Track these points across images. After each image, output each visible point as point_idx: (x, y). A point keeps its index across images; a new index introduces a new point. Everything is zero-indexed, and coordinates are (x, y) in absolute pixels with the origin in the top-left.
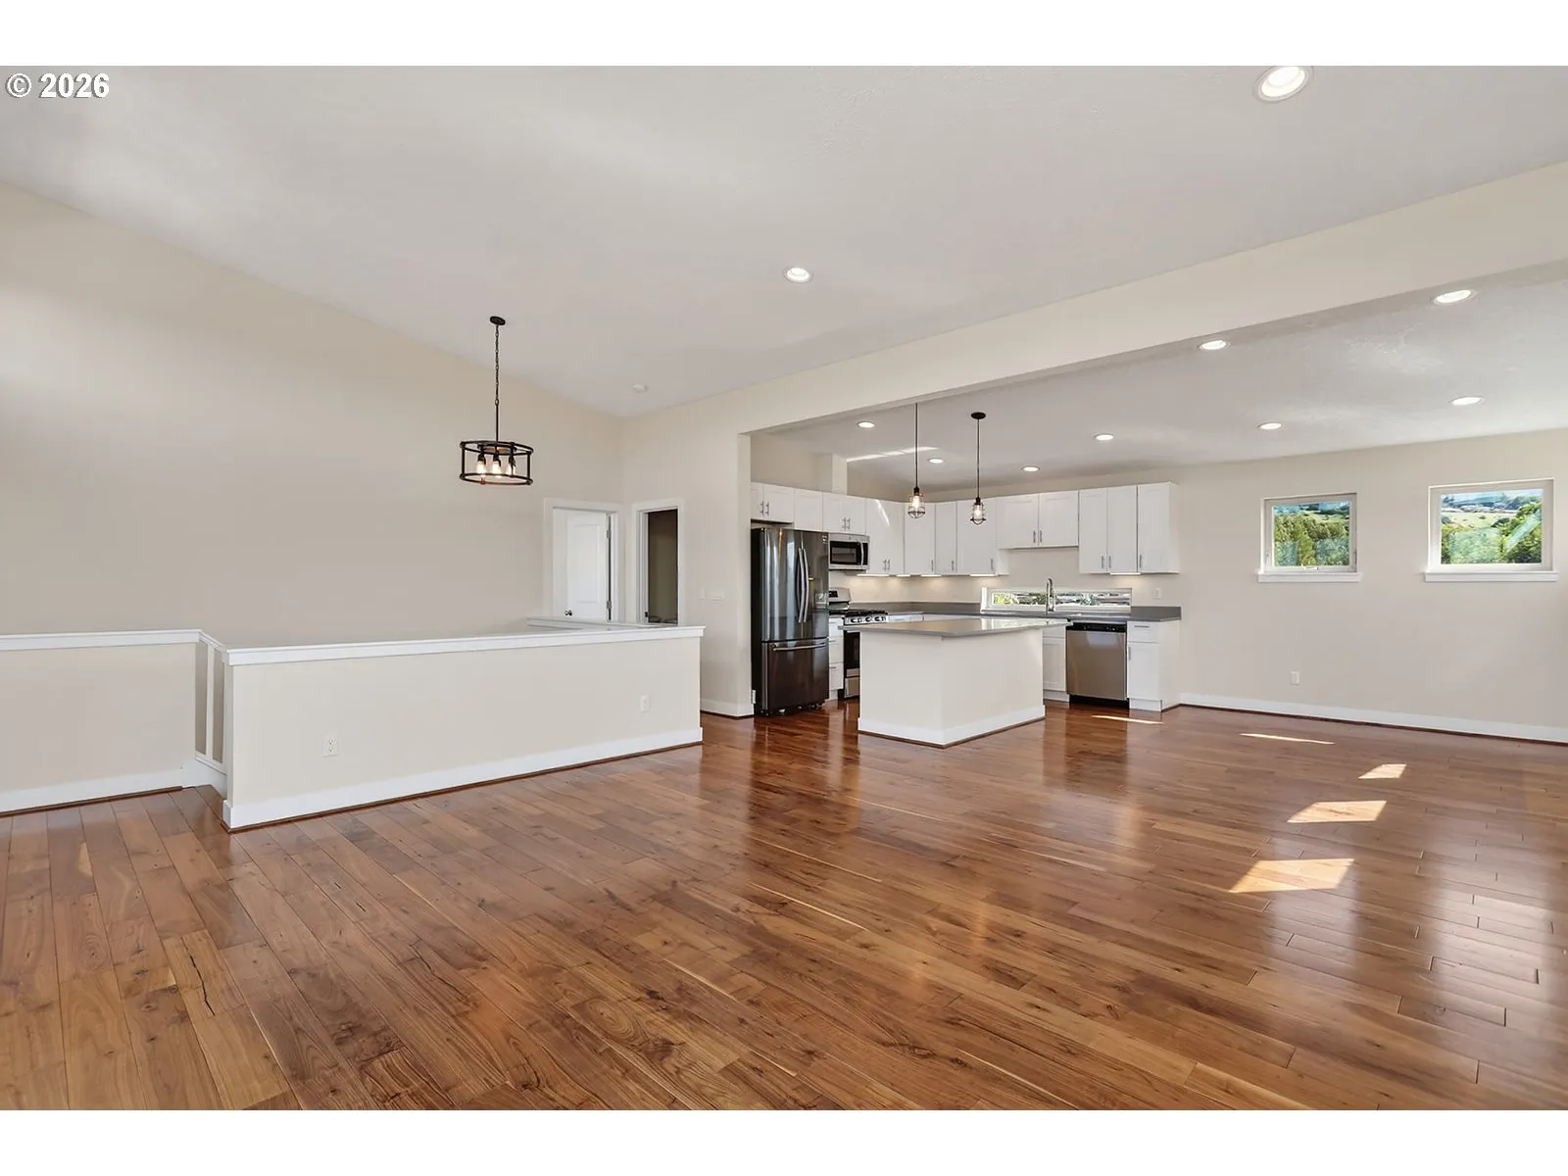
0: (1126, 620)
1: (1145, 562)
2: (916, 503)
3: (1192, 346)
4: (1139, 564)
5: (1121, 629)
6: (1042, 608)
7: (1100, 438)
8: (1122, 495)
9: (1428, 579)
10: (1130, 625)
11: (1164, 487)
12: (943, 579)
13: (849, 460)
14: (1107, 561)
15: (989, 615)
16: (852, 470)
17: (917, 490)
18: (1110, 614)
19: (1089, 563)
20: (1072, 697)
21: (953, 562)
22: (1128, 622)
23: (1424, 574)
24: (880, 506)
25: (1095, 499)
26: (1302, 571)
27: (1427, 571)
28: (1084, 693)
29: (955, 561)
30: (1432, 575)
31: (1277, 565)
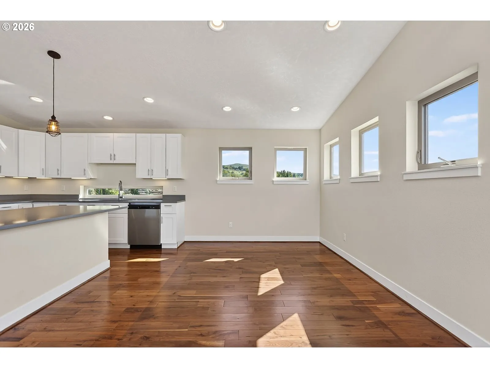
0: (160, 203)
1: (170, 173)
4: (167, 174)
5: (158, 207)
6: (116, 196)
7: (146, 99)
8: (158, 138)
9: (275, 183)
10: (162, 205)
11: (179, 135)
12: (52, 180)
14: (151, 172)
15: (85, 201)
19: (141, 173)
20: (131, 246)
21: (58, 170)
25: (144, 138)
26: (233, 179)
27: (274, 180)
28: (138, 243)
29: (59, 169)
30: (275, 181)
31: (223, 176)
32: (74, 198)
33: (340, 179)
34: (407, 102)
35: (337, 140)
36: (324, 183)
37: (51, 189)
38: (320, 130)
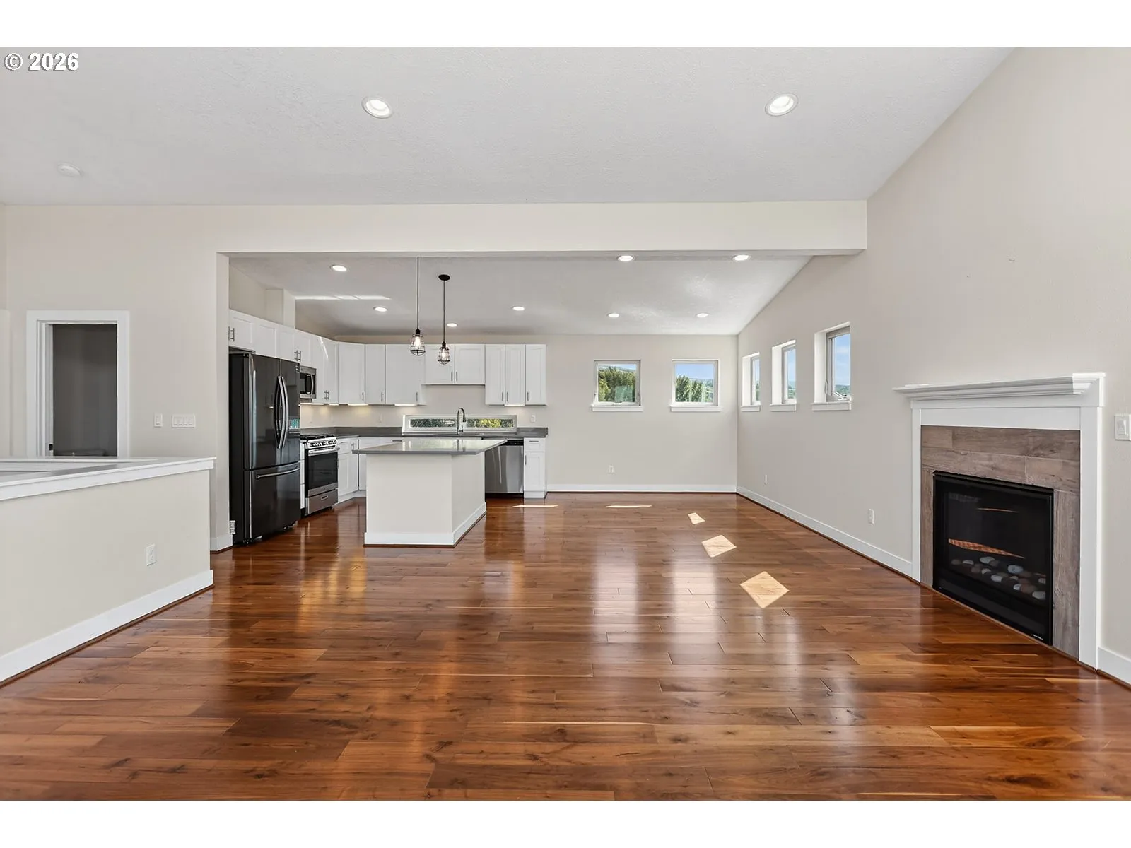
0: (522, 437)
1: (530, 399)
2: (418, 342)
3: (614, 256)
4: (526, 400)
5: (521, 443)
6: (454, 429)
7: (516, 308)
8: (514, 351)
9: (673, 410)
10: (526, 440)
11: (543, 346)
12: (369, 407)
13: (298, 298)
14: (505, 396)
16: (299, 306)
17: (418, 332)
18: (504, 433)
19: (492, 397)
21: (382, 394)
22: (525, 439)
23: (671, 408)
24: (322, 342)
25: (495, 351)
26: (613, 405)
27: (672, 406)
28: (495, 491)
29: (384, 393)
30: (674, 408)
31: (599, 401)
32: (394, 432)
33: (760, 406)
34: (815, 334)
35: (758, 354)
36: (742, 410)
37: (363, 417)
38: (737, 336)
